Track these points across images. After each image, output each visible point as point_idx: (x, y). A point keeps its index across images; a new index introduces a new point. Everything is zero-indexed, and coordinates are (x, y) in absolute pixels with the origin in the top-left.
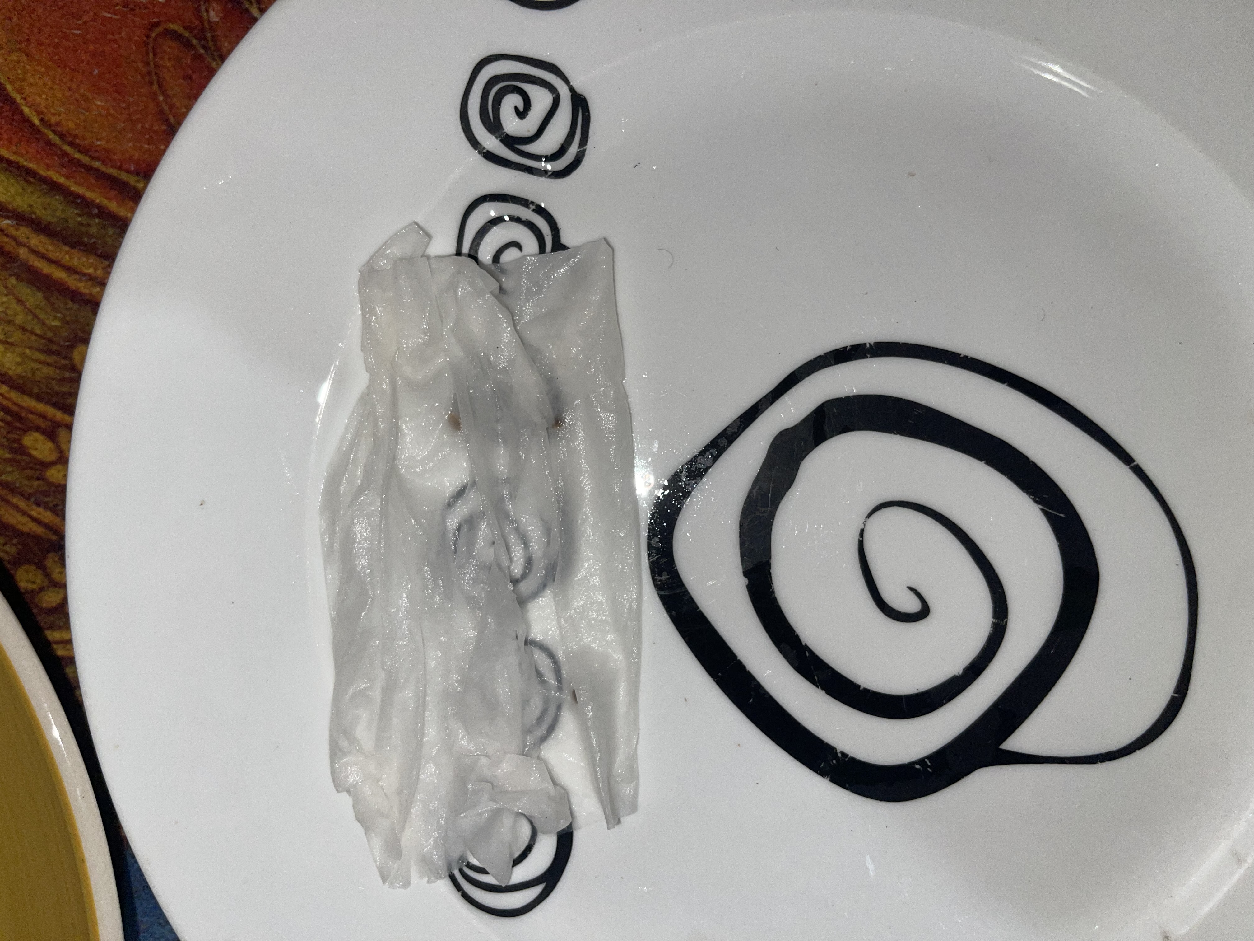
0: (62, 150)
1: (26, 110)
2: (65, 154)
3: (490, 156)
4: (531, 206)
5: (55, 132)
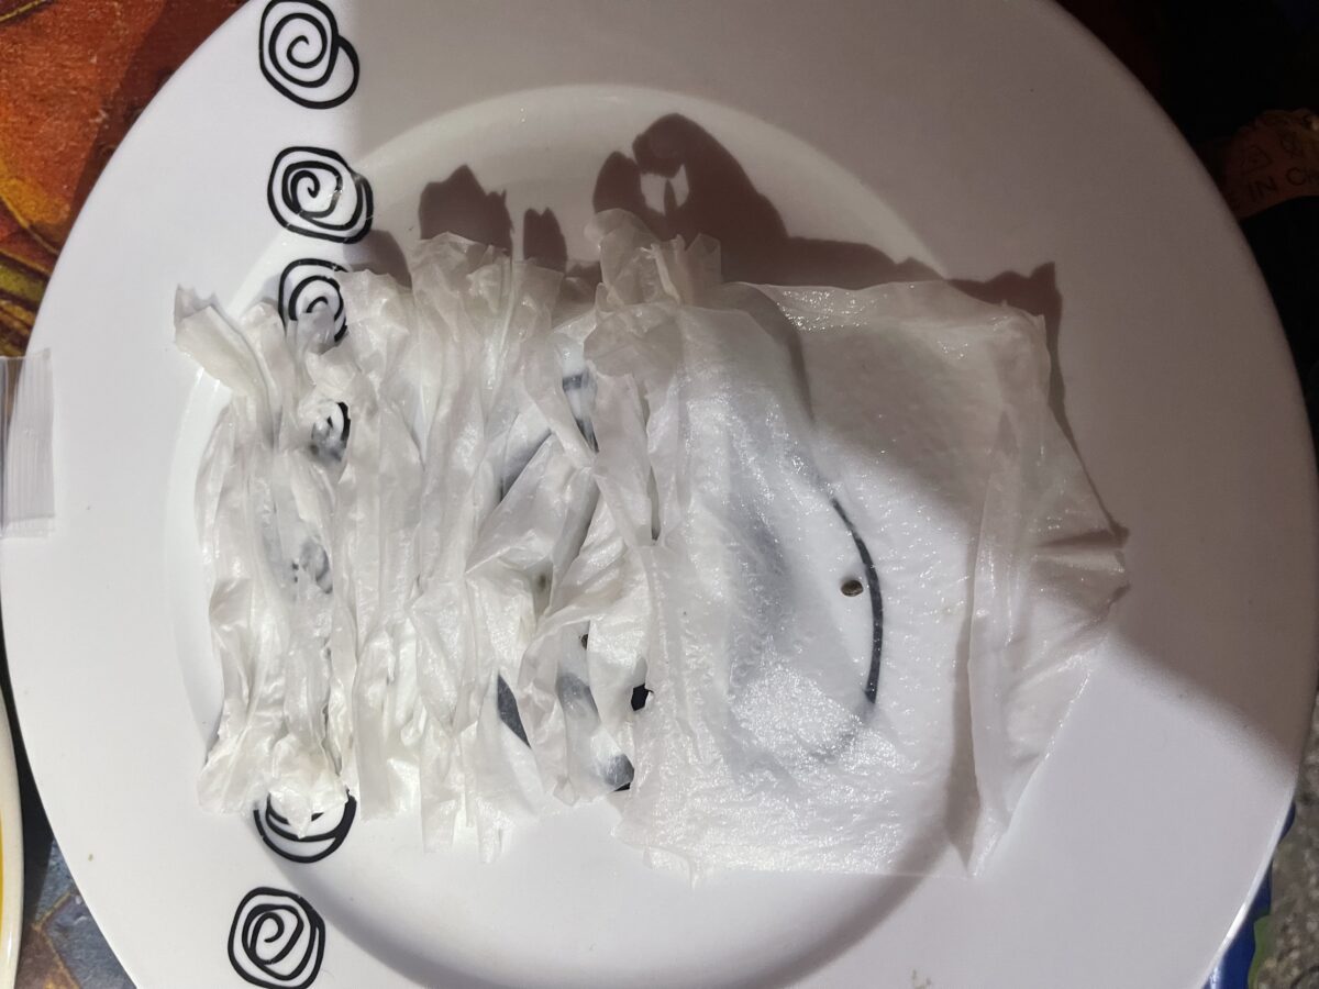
1: (21, 220)
2: (45, 250)
3: (293, 229)
5: (40, 235)
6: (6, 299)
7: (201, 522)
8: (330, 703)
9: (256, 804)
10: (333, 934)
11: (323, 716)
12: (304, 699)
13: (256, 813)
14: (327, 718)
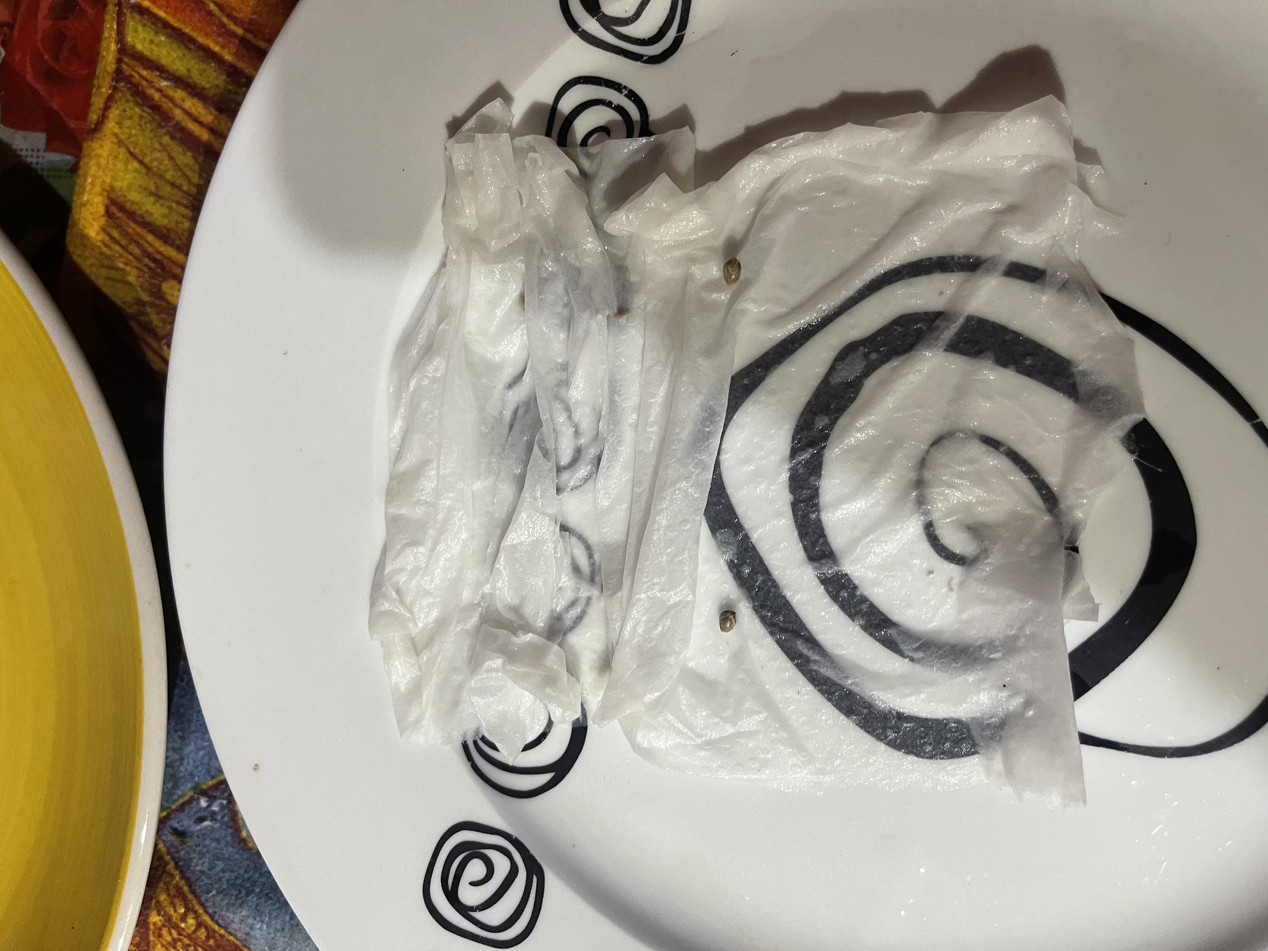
0: (220, 21)
2: (223, 25)
3: (586, 36)
4: (624, 90)
6: (166, 79)
10: (552, 882)
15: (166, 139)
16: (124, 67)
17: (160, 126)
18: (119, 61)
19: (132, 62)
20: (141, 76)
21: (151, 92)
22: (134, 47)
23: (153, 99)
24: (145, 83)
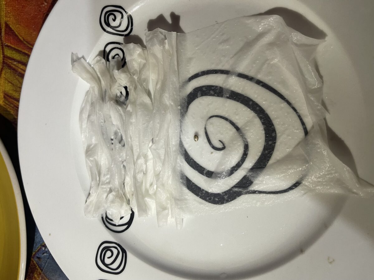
1: (20, 37)
2: (28, 46)
3: (108, 32)
4: (121, 44)
5: (26, 42)
6: (16, 62)
7: (81, 127)
8: (125, 181)
9: (102, 215)
10: (129, 255)
11: (123, 186)
12: (117, 181)
13: (102, 218)
14: (124, 186)
15: (17, 77)
16: (5, 60)
17: (15, 74)
18: (3, 59)
19: (7, 59)
20: (9, 62)
21: (12, 66)
22: (7, 55)
23: (13, 67)
24: (10, 64)
